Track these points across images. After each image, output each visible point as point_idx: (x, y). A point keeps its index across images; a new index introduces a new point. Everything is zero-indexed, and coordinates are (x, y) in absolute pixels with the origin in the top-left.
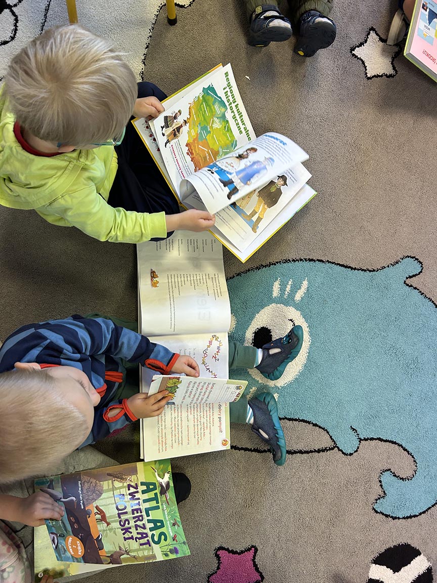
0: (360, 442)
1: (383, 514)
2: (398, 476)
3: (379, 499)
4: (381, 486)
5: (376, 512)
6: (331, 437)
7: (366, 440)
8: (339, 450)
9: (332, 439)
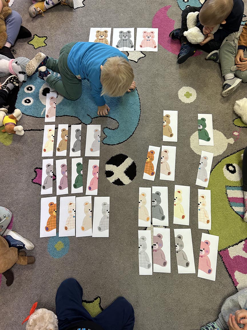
0: (92, 119)
1: (107, 144)
2: (111, 129)
3: (104, 138)
4: (104, 133)
5: (104, 144)
6: (79, 119)
7: (94, 118)
8: (83, 123)
9: (80, 120)
